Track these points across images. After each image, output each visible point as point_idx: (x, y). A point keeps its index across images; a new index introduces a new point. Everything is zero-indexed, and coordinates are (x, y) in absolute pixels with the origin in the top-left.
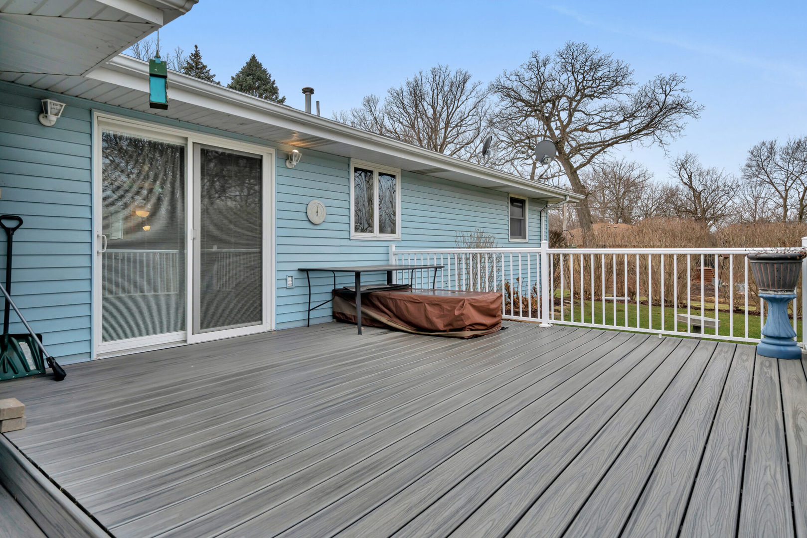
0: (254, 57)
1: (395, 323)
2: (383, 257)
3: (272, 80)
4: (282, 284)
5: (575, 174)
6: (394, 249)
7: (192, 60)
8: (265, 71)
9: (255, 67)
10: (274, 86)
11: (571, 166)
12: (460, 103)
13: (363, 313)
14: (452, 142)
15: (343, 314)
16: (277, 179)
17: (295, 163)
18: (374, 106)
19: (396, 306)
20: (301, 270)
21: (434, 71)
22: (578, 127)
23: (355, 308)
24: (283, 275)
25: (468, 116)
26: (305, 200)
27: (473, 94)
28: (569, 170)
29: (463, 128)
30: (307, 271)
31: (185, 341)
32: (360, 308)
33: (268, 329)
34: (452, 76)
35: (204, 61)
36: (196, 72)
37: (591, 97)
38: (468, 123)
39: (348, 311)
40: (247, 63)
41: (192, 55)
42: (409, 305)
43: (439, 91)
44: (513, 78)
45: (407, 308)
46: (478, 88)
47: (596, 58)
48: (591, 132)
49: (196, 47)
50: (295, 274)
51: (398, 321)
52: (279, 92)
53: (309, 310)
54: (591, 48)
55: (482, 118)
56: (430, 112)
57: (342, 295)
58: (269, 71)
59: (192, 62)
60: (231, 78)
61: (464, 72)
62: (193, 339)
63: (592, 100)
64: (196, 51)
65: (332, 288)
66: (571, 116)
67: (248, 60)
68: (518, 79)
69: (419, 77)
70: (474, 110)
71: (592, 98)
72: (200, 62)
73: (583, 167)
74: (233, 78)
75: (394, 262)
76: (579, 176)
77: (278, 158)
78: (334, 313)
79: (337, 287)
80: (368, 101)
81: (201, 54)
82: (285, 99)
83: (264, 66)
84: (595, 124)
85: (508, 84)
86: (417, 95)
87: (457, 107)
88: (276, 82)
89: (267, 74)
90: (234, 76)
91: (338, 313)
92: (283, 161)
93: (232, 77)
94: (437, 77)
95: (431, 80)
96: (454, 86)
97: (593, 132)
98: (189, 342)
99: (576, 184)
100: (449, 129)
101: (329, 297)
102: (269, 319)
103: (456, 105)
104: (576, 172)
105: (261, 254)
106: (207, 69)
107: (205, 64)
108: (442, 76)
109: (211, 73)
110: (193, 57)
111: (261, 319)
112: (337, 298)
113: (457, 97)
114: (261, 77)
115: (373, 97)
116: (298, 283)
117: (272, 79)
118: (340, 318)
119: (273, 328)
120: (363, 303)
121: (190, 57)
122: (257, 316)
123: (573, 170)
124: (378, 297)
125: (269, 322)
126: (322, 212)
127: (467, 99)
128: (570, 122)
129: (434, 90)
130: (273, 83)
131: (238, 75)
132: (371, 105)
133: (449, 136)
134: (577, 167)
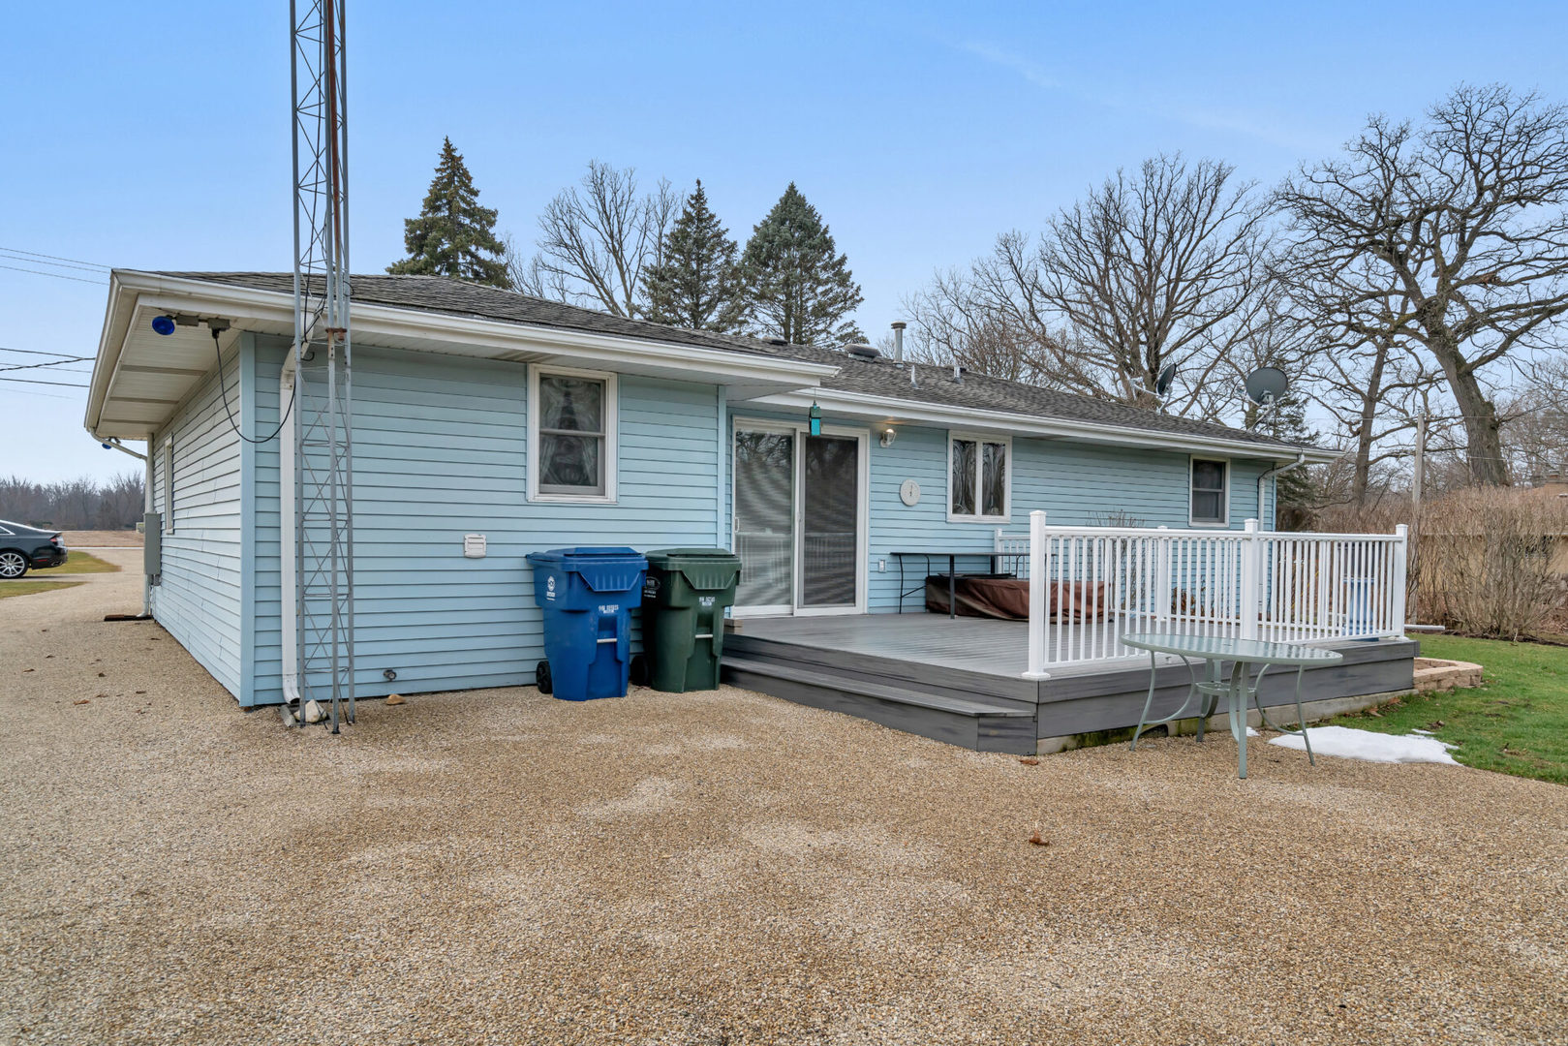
0: (792, 187)
1: (991, 610)
2: (987, 543)
3: (824, 227)
4: (875, 567)
5: (1467, 378)
6: (1000, 534)
7: (692, 206)
8: (811, 210)
9: (794, 207)
10: (828, 236)
11: (1459, 360)
12: (1208, 227)
13: (956, 600)
14: (1189, 313)
15: (938, 604)
16: (871, 460)
17: (889, 443)
18: (1016, 252)
19: (993, 593)
20: (894, 554)
21: (1148, 169)
22: (1480, 273)
23: (948, 596)
24: (876, 559)
25: (1225, 255)
26: (899, 480)
27: (1238, 207)
28: (1454, 370)
29: (1212, 283)
30: (899, 555)
31: (792, 614)
32: (953, 595)
33: (861, 612)
34: (1191, 171)
35: (711, 207)
36: (698, 227)
37: (1518, 199)
38: (1227, 270)
39: (941, 600)
40: (780, 200)
41: (692, 198)
42: (1005, 591)
43: (1160, 207)
44: (1322, 176)
45: (1003, 595)
46: (1249, 195)
47: (1532, 112)
48: (1506, 284)
49: (699, 183)
50: (888, 558)
51: (995, 609)
52: (836, 248)
53: (902, 597)
54: (1517, 93)
55: (1253, 262)
56: (1138, 255)
57: (935, 583)
58: (819, 210)
59: (692, 210)
60: (753, 229)
61: (1216, 164)
62: (798, 613)
63: (1524, 206)
64: (699, 190)
65: (926, 575)
66: (1464, 245)
67: (783, 194)
68: (1332, 178)
69: (1115, 180)
70: (1239, 243)
71: (1523, 202)
72: (704, 209)
73: (1488, 361)
74: (756, 229)
75: (999, 549)
76: (1479, 382)
77: (872, 438)
78: (927, 602)
79: (931, 574)
80: (1006, 243)
81: (706, 196)
82: (846, 258)
83: (810, 202)
84: (1524, 262)
85: (1309, 190)
86: (1110, 221)
87: (1201, 238)
88: (830, 230)
89: (815, 216)
90: (759, 226)
91: (932, 602)
92: (877, 441)
93: (755, 227)
94: (1156, 178)
95: (1141, 185)
96: (1195, 191)
97: (1512, 284)
98: (795, 615)
99: (1470, 400)
100: (1182, 285)
101: (922, 584)
102: (862, 603)
103: (1197, 233)
104: (1470, 374)
105: (855, 536)
106: (716, 220)
107: (712, 212)
108: (1168, 175)
109: (722, 227)
110: (693, 202)
111: (854, 602)
112: (931, 587)
113: (1201, 216)
114: (805, 224)
115: (1016, 234)
116: (890, 568)
117: (823, 224)
118: (933, 608)
119: (866, 612)
120: (957, 591)
121: (689, 202)
122: (850, 597)
123: (1463, 369)
124: (974, 585)
125: (862, 606)
126: (916, 492)
127: (1223, 218)
128: (1462, 259)
129: (1147, 207)
130: (826, 231)
131: (765, 224)
132: (1011, 250)
133: (1180, 301)
134: (1474, 363)
